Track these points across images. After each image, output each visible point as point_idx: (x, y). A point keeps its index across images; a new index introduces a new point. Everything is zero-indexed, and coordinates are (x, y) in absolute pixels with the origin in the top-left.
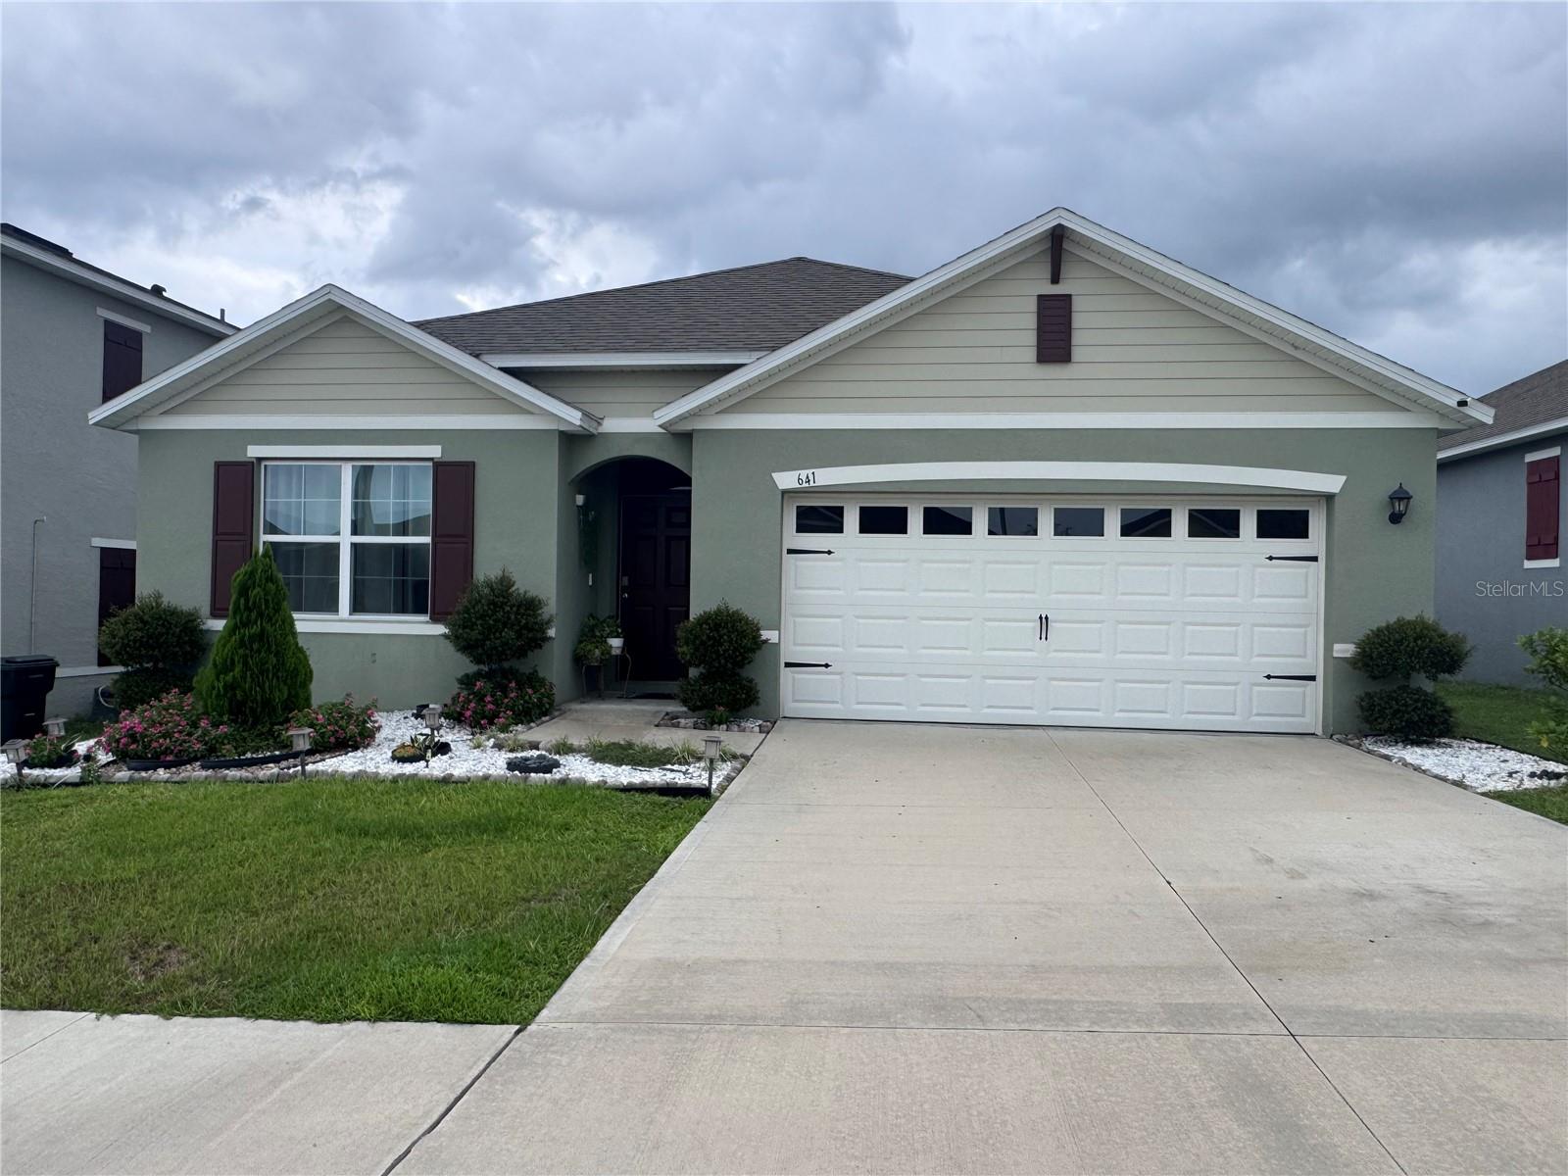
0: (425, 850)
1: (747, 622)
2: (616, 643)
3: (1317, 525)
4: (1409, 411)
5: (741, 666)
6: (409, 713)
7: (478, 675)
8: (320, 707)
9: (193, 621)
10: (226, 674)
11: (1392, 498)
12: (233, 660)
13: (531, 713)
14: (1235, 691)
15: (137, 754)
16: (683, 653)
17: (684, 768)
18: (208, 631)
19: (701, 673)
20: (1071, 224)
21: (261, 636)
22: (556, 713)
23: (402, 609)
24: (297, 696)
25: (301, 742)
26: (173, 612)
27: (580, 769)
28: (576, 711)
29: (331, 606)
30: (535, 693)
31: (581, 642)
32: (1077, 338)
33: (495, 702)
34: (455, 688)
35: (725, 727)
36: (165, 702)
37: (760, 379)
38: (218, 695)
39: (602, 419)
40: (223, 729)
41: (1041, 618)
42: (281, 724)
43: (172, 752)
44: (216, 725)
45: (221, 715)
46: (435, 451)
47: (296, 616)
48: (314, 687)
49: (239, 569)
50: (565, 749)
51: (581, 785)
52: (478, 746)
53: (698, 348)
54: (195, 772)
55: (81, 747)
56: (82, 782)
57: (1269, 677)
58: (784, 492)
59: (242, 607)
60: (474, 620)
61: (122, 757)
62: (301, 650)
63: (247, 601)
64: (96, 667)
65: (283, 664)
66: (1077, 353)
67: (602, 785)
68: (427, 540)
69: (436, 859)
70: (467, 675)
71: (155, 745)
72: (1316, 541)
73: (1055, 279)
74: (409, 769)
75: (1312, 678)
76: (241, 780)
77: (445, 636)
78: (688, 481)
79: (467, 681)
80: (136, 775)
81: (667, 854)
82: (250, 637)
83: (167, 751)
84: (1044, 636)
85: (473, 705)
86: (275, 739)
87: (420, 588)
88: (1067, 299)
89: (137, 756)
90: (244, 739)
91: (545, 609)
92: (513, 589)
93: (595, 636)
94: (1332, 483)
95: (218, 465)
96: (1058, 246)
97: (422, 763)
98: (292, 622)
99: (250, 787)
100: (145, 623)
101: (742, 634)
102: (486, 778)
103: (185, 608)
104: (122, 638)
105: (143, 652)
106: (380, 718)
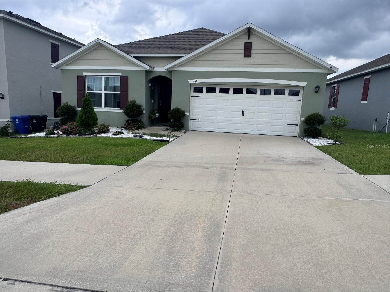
0: (117, 147)
1: (182, 110)
2: (157, 115)
3: (301, 93)
4: (321, 69)
5: (181, 119)
6: (116, 127)
7: (129, 120)
8: (99, 125)
9: (74, 108)
10: (82, 118)
11: (316, 88)
12: (83, 116)
13: (139, 128)
14: (281, 127)
15: (67, 133)
16: (169, 117)
17: (166, 138)
18: (77, 110)
19: (173, 121)
20: (252, 26)
21: (88, 111)
22: (145, 128)
23: (115, 107)
24: (95, 123)
25: (96, 130)
26: (70, 106)
27: (147, 137)
28: (149, 128)
29: (101, 106)
30: (140, 124)
31: (150, 114)
32: (253, 52)
33: (132, 125)
34: (125, 122)
35: (177, 131)
36: (71, 123)
37: (186, 60)
38: (80, 122)
39: (154, 68)
40: (82, 128)
41: (242, 111)
42: (92, 128)
43: (73, 132)
44: (80, 128)
45: (81, 126)
46: (120, 74)
47: (94, 108)
48: (98, 121)
49: (83, 98)
50: (145, 134)
51: (146, 139)
52: (129, 133)
53: (174, 53)
54: (77, 136)
55: (56, 132)
56: (58, 137)
57: (288, 124)
58: (191, 84)
59: (84, 106)
60: (128, 109)
61: (64, 133)
62: (95, 114)
63: (85, 104)
64: (54, 118)
65: (92, 117)
66: (252, 55)
67: (150, 139)
68: (119, 93)
69: (119, 149)
70: (127, 120)
71: (69, 131)
72: (300, 97)
73: (249, 39)
74: (115, 136)
75: (297, 125)
76: (86, 137)
77: (123, 112)
78: (171, 81)
79: (127, 121)
80: (67, 136)
81: (157, 149)
82: (86, 111)
83: (72, 132)
84: (243, 115)
85: (128, 126)
86: (91, 131)
87: (118, 102)
88: (251, 43)
89: (66, 133)
90: (86, 131)
91: (142, 107)
92: (136, 103)
93: (153, 113)
94: (304, 84)
95: (77, 76)
96: (249, 31)
97: (118, 135)
98: (93, 109)
99: (87, 138)
100: (65, 108)
101: (181, 113)
102: (129, 138)
103: (73, 106)
104: (61, 111)
105: (66, 114)
106: (111, 128)
